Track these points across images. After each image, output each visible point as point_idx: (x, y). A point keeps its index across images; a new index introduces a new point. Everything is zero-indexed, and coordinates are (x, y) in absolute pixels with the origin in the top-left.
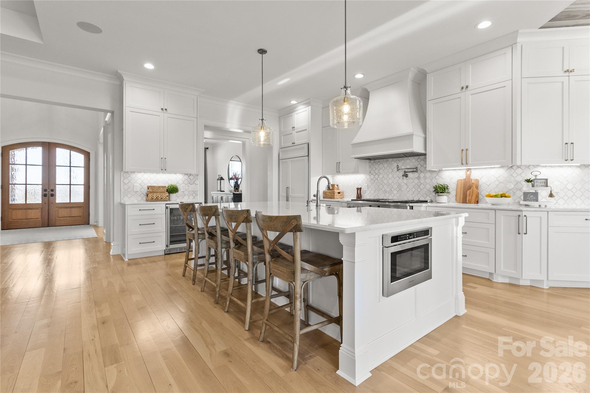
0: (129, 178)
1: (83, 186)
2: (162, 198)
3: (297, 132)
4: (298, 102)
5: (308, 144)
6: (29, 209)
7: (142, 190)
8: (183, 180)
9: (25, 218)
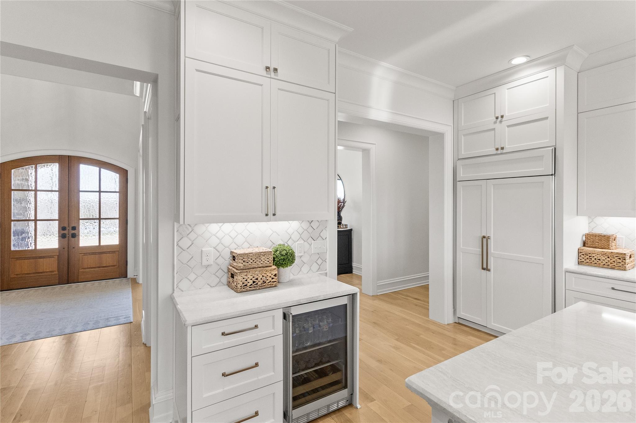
0: (192, 236)
1: (117, 221)
2: (264, 282)
3: (508, 126)
4: (529, 59)
5: (555, 149)
6: (40, 258)
7: (220, 261)
8: (301, 231)
9: (34, 271)
